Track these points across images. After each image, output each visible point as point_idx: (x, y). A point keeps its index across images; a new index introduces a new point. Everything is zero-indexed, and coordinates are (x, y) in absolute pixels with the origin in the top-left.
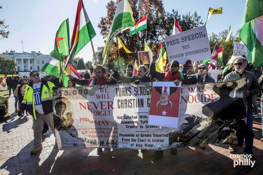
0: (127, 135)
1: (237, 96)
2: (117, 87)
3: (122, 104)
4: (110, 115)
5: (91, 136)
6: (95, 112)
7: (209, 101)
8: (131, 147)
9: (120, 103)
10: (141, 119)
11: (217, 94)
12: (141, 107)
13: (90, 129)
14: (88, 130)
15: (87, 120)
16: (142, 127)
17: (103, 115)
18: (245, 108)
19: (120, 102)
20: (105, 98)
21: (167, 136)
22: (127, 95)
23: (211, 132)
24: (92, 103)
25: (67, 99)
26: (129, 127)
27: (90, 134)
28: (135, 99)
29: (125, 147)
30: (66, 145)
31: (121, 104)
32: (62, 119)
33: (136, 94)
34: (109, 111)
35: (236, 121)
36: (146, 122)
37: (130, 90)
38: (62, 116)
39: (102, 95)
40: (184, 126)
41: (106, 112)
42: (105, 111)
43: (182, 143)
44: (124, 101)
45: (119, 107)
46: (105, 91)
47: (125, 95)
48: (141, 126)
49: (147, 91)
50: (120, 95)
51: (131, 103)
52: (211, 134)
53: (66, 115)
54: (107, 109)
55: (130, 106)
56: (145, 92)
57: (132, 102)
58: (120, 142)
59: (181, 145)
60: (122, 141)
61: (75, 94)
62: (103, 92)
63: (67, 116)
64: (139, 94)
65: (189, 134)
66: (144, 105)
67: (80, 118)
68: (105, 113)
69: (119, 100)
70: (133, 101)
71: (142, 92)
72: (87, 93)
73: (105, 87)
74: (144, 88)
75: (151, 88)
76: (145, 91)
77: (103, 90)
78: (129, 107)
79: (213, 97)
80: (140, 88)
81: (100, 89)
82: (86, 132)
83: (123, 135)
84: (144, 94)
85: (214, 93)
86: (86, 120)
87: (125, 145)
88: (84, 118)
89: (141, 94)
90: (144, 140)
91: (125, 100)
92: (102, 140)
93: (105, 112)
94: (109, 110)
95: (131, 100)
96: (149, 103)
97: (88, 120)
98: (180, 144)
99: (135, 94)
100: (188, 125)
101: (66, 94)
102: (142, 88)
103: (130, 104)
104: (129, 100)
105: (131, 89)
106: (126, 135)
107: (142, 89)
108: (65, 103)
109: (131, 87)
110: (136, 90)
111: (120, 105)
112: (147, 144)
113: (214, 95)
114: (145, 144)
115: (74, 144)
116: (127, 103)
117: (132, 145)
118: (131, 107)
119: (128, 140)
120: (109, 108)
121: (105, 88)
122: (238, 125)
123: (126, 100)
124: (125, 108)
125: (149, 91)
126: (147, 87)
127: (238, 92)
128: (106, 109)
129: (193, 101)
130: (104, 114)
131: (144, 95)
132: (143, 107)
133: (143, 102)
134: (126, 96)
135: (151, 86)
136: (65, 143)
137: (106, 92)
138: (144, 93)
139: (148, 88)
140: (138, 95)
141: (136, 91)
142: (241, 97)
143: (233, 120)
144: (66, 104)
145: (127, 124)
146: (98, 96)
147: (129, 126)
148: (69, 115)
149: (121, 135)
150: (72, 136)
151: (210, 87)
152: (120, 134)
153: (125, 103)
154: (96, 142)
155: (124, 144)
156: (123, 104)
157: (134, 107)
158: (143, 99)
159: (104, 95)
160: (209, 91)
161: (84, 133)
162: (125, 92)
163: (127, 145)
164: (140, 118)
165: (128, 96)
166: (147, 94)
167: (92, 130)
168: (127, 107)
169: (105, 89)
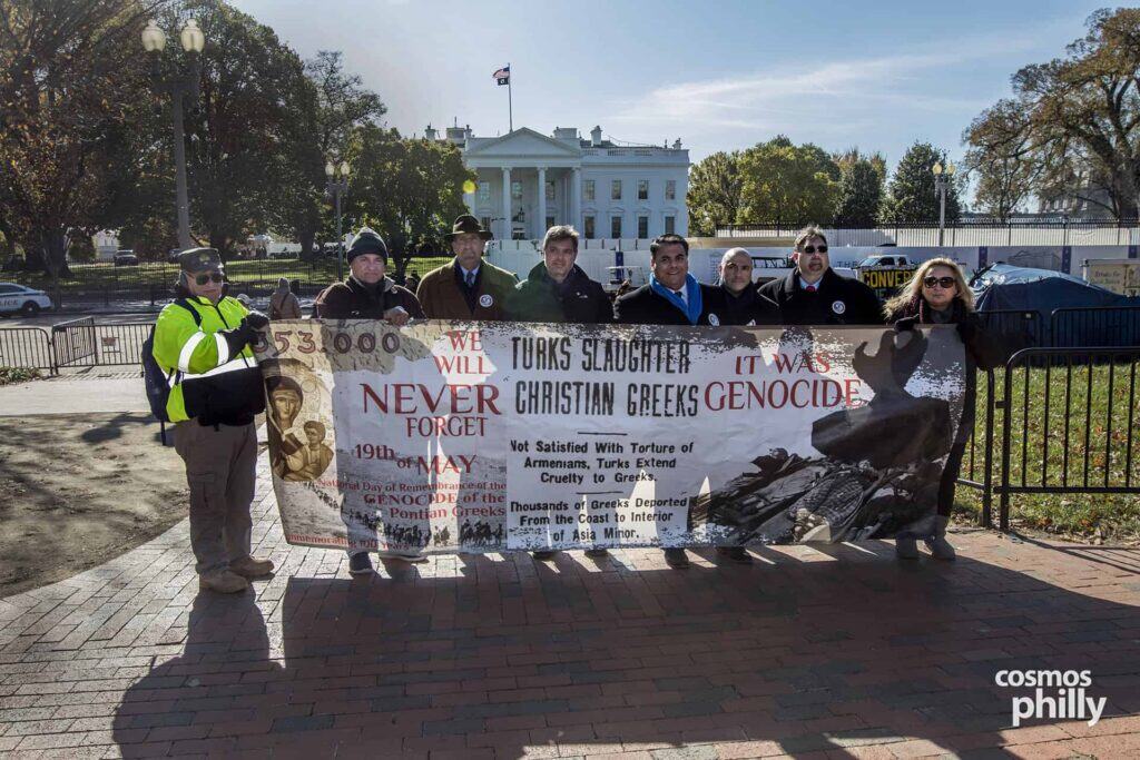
0: (539, 505)
1: (931, 393)
2: (517, 333)
3: (533, 400)
4: (482, 434)
5: (401, 515)
6: (426, 421)
7: (836, 403)
8: (556, 543)
9: (524, 396)
10: (601, 455)
11: (866, 382)
12: (604, 413)
13: (397, 487)
14: (387, 493)
15: (386, 454)
16: (602, 478)
17: (456, 432)
18: (952, 432)
19: (524, 389)
20: (467, 372)
21: (683, 503)
22: (553, 365)
23: (836, 505)
24: (417, 388)
25: (310, 370)
26: (553, 480)
27: (395, 505)
28: (582, 384)
29: (532, 544)
30: (307, 532)
31: (531, 396)
32: (289, 441)
33: (587, 366)
34: (482, 419)
35: (916, 467)
36: (616, 465)
37: (566, 348)
38: (286, 432)
39: (459, 358)
40: (745, 479)
41: (470, 422)
42: (466, 419)
43: (731, 529)
44: (541, 386)
45: (521, 408)
46: (469, 343)
47: (547, 365)
48: (598, 475)
49: (631, 356)
50: (528, 364)
51: (569, 398)
52: (835, 513)
53: (302, 430)
54: (475, 413)
55: (563, 406)
56: (624, 361)
57: (571, 393)
58: (511, 531)
59: (728, 536)
60: (522, 524)
61: (345, 351)
62: (463, 346)
63: (308, 433)
64: (598, 366)
65: (754, 499)
66: (614, 408)
67: (359, 446)
68: (467, 426)
69: (523, 383)
70: (574, 388)
71: (611, 360)
72: (397, 347)
73: (470, 330)
74: (621, 344)
75: (647, 349)
76: (625, 356)
77: (463, 339)
78: (557, 412)
79: (852, 390)
80: (604, 345)
81: (452, 335)
82: (379, 497)
83: (526, 508)
84: (620, 366)
85: (855, 377)
86: (382, 455)
87: (532, 537)
88: (375, 448)
89: (609, 364)
90: (601, 517)
91: (545, 383)
92: (442, 529)
93: (466, 423)
94: (481, 415)
95: (569, 384)
96: (633, 400)
97: (389, 454)
98: (725, 530)
99: (584, 363)
100: (759, 478)
101: (306, 345)
102: (614, 344)
103: (563, 401)
104: (560, 386)
105: (569, 345)
106: (538, 507)
107: (614, 349)
108: (299, 383)
109: (571, 337)
110: (590, 349)
111: (524, 402)
112: (611, 529)
113: (854, 386)
114: (606, 530)
115: (335, 534)
116: (553, 396)
117: (556, 537)
118: (566, 409)
119: (544, 520)
120: (481, 410)
121: (473, 334)
122: (919, 479)
123: (550, 384)
124: (543, 412)
125: (640, 357)
126: (631, 342)
127: (934, 379)
128: (470, 411)
129: (784, 403)
130: (463, 429)
131: (618, 369)
132: (611, 413)
133: (612, 397)
134: (550, 368)
135: (647, 339)
136: (302, 524)
137: (473, 349)
138: (617, 361)
139: (637, 348)
140: (595, 369)
141: (589, 354)
142: (942, 398)
143: (907, 468)
144: (303, 387)
145: (546, 470)
146: (441, 361)
147: (552, 477)
148: (313, 430)
149: (516, 506)
150: (330, 505)
151: (843, 356)
152: (512, 503)
153: (545, 396)
154: (421, 534)
155: (527, 536)
156: (536, 397)
157: (577, 412)
158: (612, 384)
159: (467, 359)
160: (841, 369)
161: (372, 501)
162: (547, 352)
163: (541, 536)
164: (598, 451)
165: (557, 368)
166: (630, 367)
167: (402, 494)
168: (550, 412)
169: (470, 335)
